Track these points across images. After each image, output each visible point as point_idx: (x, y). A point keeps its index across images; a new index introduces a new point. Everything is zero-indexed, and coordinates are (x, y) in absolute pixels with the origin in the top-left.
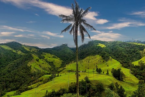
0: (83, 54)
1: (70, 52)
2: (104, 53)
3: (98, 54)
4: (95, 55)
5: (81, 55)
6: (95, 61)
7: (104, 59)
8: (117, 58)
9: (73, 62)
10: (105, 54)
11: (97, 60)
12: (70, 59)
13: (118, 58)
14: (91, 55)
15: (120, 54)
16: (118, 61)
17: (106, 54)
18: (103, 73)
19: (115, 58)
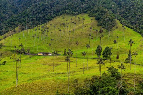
0: (43, 10)
1: (6, 3)
2: (102, 11)
3: (86, 12)
4: (77, 14)
5: (39, 13)
6: (81, 30)
7: (101, 25)
8: (132, 24)
9: (17, 29)
10: (106, 12)
11: (85, 26)
12: (8, 21)
13: (135, 23)
14: (68, 14)
15: (140, 16)
16: (135, 30)
17: (107, 14)
18: (118, 57)
19: (128, 25)
